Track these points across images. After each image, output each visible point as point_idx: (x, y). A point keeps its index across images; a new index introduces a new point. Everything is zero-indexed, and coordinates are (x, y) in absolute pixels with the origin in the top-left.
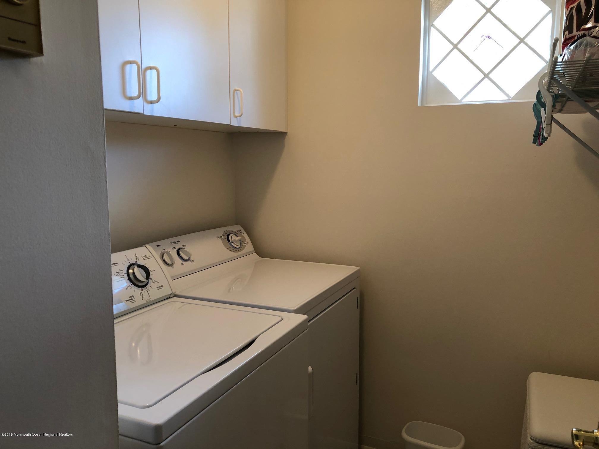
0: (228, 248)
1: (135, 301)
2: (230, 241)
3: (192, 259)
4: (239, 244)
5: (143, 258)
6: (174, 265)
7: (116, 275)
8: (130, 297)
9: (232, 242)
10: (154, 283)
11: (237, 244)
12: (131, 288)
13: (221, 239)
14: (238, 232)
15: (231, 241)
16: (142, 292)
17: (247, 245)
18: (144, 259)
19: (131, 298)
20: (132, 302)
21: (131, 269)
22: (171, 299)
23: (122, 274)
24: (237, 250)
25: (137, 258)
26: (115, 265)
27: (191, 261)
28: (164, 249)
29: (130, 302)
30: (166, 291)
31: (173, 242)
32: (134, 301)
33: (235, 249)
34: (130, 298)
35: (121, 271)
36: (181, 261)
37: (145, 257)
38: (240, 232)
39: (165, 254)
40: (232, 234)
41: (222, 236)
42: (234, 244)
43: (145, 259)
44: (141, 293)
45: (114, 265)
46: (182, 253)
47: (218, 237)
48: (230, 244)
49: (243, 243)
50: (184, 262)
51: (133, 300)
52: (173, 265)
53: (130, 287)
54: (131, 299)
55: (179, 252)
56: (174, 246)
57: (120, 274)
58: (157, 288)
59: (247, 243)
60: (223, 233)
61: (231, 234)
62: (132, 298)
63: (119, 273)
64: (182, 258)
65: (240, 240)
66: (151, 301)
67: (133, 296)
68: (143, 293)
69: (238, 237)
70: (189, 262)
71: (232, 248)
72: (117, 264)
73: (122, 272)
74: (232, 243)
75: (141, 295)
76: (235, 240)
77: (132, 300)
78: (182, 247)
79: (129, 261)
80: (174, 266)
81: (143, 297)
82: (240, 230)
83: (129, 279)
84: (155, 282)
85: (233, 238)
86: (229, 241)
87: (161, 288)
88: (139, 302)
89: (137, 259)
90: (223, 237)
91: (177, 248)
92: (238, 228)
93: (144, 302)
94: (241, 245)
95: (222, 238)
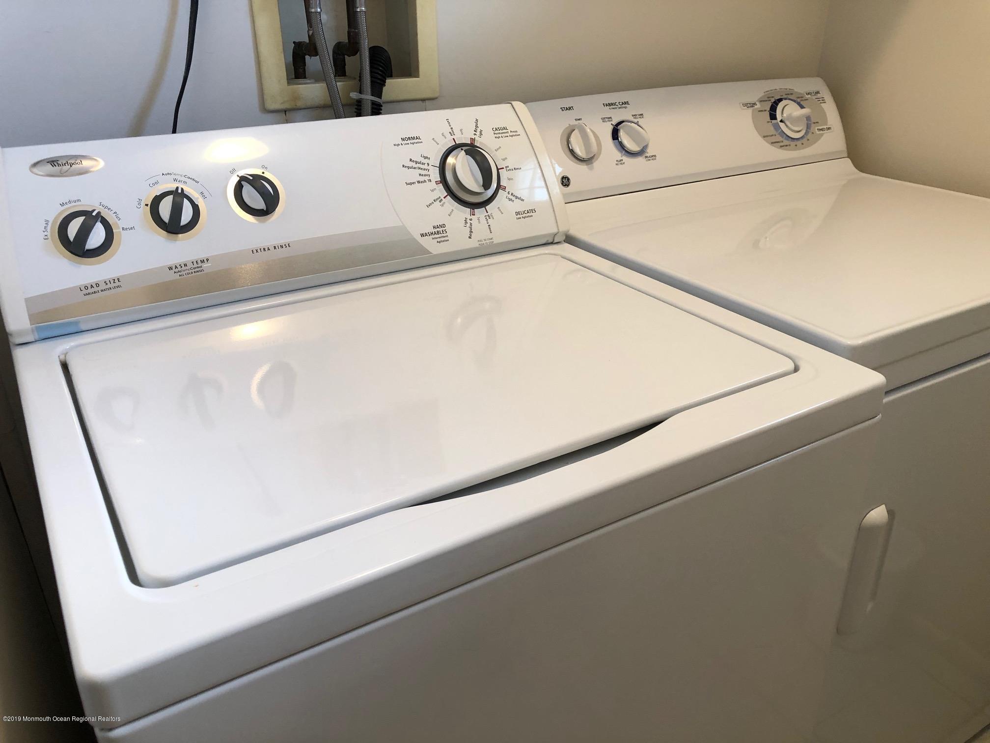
0: (764, 137)
1: (446, 239)
2: (775, 119)
3: (650, 152)
4: (802, 127)
5: (497, 132)
6: (597, 162)
7: (409, 168)
8: (434, 227)
9: (781, 121)
10: (510, 200)
11: (797, 129)
12: (442, 205)
13: (750, 110)
14: (809, 96)
15: (779, 117)
16: (471, 220)
17: (827, 135)
18: (497, 136)
19: (438, 229)
20: (439, 240)
21: (453, 157)
22: (555, 246)
23: (425, 167)
24: (793, 144)
25: (478, 130)
26: (412, 141)
27: (646, 157)
28: (579, 120)
29: (433, 239)
30: (543, 226)
31: (610, 105)
32: (443, 239)
33: (785, 141)
34: (436, 230)
35: (426, 158)
36: (617, 155)
37: (501, 131)
38: (814, 97)
39: (576, 132)
40: (790, 99)
41: (757, 103)
42: (787, 126)
43: (500, 135)
44: (468, 221)
45: (409, 142)
46: (627, 136)
47: (745, 105)
48: (777, 127)
49: (815, 128)
50: (625, 159)
51: (443, 235)
52: (592, 163)
53: (440, 201)
54: (438, 233)
55: (618, 130)
56: (608, 112)
57: (421, 166)
58: (517, 213)
59: (829, 128)
60: (763, 94)
61: (786, 99)
62: (441, 229)
63: (417, 162)
64: (622, 147)
65: (808, 118)
66: (492, 245)
67: (443, 226)
68: (475, 222)
69: (802, 107)
70: (640, 160)
71: (778, 136)
72: (418, 140)
73: (426, 161)
74: (782, 125)
75: (468, 225)
76: (790, 117)
77: (440, 235)
78: (632, 119)
79: (453, 137)
80: (596, 164)
81: (471, 232)
82: (818, 93)
83: (444, 181)
84: (513, 198)
85: (788, 110)
86: (773, 117)
87: (530, 214)
88: (458, 240)
89: (478, 133)
90: (758, 106)
91: (614, 122)
92: (816, 84)
93: (473, 244)
94: (806, 133)
95: (756, 107)
